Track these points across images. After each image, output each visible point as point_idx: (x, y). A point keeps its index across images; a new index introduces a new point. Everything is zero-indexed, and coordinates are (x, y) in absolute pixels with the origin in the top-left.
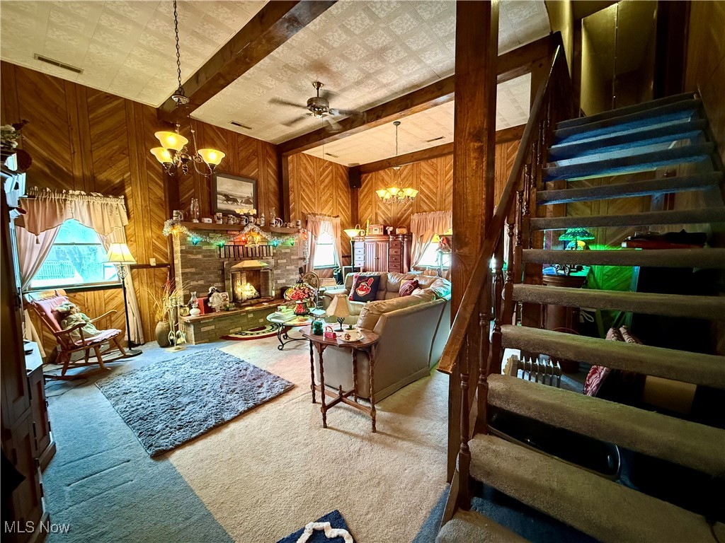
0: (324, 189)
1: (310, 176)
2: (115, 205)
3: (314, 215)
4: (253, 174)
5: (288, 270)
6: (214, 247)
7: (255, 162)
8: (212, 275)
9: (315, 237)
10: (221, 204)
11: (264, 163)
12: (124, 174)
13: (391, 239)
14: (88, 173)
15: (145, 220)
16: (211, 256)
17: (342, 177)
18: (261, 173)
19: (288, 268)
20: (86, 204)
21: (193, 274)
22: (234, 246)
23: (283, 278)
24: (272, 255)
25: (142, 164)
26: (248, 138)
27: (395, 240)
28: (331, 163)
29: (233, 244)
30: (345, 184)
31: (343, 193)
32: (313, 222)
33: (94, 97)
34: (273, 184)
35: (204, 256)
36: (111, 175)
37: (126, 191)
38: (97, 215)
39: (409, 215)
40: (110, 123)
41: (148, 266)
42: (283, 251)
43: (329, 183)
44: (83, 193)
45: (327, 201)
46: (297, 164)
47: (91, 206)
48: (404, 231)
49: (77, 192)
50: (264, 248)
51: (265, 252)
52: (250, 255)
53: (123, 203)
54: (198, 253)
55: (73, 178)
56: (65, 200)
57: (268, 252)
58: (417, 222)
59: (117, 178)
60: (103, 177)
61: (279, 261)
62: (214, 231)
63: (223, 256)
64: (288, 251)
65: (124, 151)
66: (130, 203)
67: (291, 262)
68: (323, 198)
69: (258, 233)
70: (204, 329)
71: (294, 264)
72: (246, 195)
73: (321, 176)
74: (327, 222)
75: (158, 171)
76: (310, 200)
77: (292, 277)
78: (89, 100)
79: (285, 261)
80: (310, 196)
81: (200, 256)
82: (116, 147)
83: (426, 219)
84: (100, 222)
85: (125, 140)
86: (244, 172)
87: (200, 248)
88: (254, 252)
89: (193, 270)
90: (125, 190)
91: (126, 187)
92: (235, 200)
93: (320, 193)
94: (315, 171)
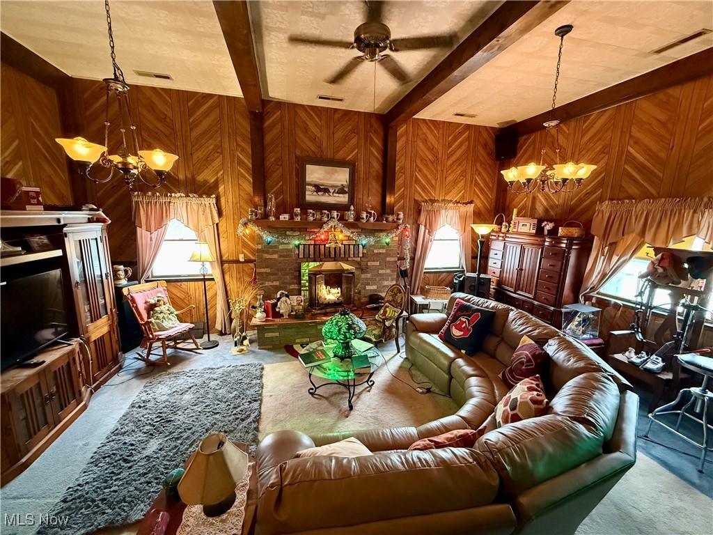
0: (451, 165)
1: (431, 149)
2: (208, 205)
3: (433, 201)
4: (350, 157)
5: (382, 275)
6: (291, 246)
7: (354, 141)
8: (288, 277)
9: (429, 232)
10: (311, 196)
11: (366, 141)
12: (218, 173)
13: (546, 244)
14: (189, 176)
15: (235, 217)
16: (286, 256)
17: (485, 146)
18: (361, 156)
19: (380, 272)
20: (185, 204)
21: (268, 274)
22: (314, 245)
23: (374, 284)
24: (361, 255)
25: (234, 160)
26: (347, 113)
27: (553, 246)
28: (468, 127)
29: (313, 242)
30: (489, 154)
31: (484, 169)
32: (428, 212)
33: (193, 101)
34: (377, 166)
35: (280, 256)
36: (207, 176)
37: (220, 189)
38: (194, 215)
39: (594, 203)
40: (205, 124)
41: (238, 262)
42: (376, 251)
43: (461, 156)
44: (183, 195)
45: (455, 182)
46: (413, 136)
47: (189, 207)
48: (575, 232)
49: (178, 195)
50: (352, 247)
51: (352, 252)
52: (333, 255)
53: (215, 202)
54: (274, 253)
55: (178, 181)
56: (170, 202)
57: (356, 252)
58: (607, 215)
59: (212, 178)
60: (200, 178)
61: (369, 264)
62: (292, 230)
63: (301, 256)
64: (384, 251)
65: (219, 150)
66: (223, 200)
67: (386, 265)
68: (450, 178)
69: (342, 232)
70: (268, 335)
71: (389, 268)
72: (339, 184)
73: (449, 148)
74: (451, 213)
75: (247, 166)
76: (429, 182)
77: (386, 283)
78: (190, 104)
79: (378, 263)
80: (429, 176)
81: (276, 256)
82: (211, 147)
83: (629, 212)
84: (196, 221)
85: (219, 139)
86: (340, 155)
87: (276, 247)
88: (337, 251)
89: (268, 270)
90: (218, 189)
91: (220, 185)
92: (326, 191)
93: (445, 171)
94: (441, 141)
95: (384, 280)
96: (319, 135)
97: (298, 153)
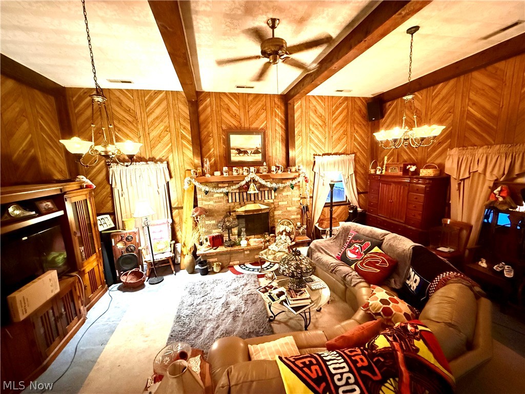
2: (162, 169)
4: (261, 127)
6: (223, 195)
7: (264, 115)
10: (235, 157)
11: (272, 114)
12: (168, 145)
15: (182, 177)
17: (360, 111)
18: (269, 126)
19: (288, 209)
21: (207, 215)
22: (239, 193)
23: (285, 218)
24: (273, 198)
25: (178, 136)
26: (257, 96)
27: (416, 183)
28: (346, 98)
31: (361, 128)
33: (148, 96)
34: (280, 132)
35: (215, 202)
37: (170, 157)
39: (445, 150)
40: (158, 111)
42: (284, 194)
43: (343, 120)
44: (144, 163)
45: (339, 139)
46: (306, 108)
48: (432, 172)
49: (141, 163)
50: (266, 192)
51: (267, 196)
52: (253, 199)
53: (166, 167)
54: (211, 200)
58: (457, 158)
59: (164, 149)
61: (280, 203)
62: (223, 182)
64: (290, 193)
65: (167, 129)
66: (172, 165)
67: (292, 203)
68: (335, 137)
71: (295, 205)
72: (254, 147)
73: (333, 115)
75: (188, 139)
76: (320, 140)
78: (146, 99)
79: (286, 203)
80: (320, 136)
81: (212, 203)
82: (162, 128)
83: (473, 156)
85: (168, 121)
86: (254, 126)
87: (212, 196)
88: (256, 196)
92: (245, 152)
93: (331, 132)
94: (327, 110)
95: (292, 215)
96: (238, 113)
97: (224, 127)
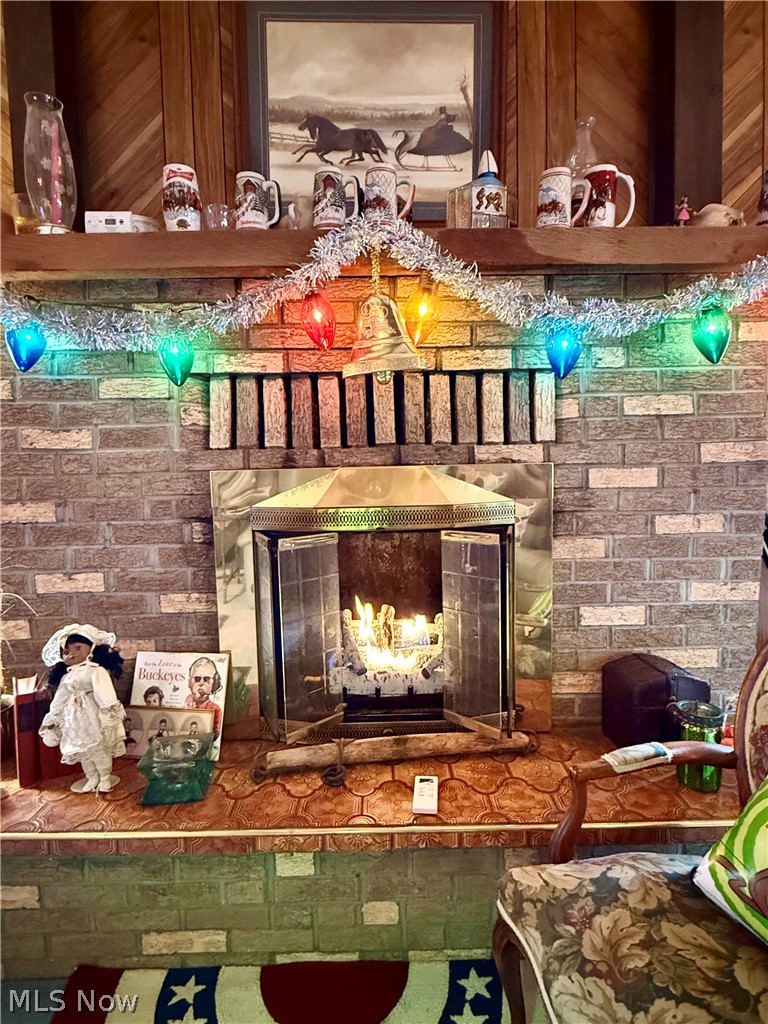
21: (46, 534)
22: (288, 378)
23: (629, 596)
29: (277, 364)
35: (107, 439)
42: (634, 407)
54: (74, 420)
67: (697, 485)
81: (80, 439)
87: (83, 390)
88: (413, 408)
89: (44, 513)
92: (365, 142)
95: (690, 573)
